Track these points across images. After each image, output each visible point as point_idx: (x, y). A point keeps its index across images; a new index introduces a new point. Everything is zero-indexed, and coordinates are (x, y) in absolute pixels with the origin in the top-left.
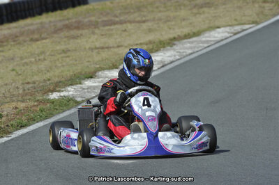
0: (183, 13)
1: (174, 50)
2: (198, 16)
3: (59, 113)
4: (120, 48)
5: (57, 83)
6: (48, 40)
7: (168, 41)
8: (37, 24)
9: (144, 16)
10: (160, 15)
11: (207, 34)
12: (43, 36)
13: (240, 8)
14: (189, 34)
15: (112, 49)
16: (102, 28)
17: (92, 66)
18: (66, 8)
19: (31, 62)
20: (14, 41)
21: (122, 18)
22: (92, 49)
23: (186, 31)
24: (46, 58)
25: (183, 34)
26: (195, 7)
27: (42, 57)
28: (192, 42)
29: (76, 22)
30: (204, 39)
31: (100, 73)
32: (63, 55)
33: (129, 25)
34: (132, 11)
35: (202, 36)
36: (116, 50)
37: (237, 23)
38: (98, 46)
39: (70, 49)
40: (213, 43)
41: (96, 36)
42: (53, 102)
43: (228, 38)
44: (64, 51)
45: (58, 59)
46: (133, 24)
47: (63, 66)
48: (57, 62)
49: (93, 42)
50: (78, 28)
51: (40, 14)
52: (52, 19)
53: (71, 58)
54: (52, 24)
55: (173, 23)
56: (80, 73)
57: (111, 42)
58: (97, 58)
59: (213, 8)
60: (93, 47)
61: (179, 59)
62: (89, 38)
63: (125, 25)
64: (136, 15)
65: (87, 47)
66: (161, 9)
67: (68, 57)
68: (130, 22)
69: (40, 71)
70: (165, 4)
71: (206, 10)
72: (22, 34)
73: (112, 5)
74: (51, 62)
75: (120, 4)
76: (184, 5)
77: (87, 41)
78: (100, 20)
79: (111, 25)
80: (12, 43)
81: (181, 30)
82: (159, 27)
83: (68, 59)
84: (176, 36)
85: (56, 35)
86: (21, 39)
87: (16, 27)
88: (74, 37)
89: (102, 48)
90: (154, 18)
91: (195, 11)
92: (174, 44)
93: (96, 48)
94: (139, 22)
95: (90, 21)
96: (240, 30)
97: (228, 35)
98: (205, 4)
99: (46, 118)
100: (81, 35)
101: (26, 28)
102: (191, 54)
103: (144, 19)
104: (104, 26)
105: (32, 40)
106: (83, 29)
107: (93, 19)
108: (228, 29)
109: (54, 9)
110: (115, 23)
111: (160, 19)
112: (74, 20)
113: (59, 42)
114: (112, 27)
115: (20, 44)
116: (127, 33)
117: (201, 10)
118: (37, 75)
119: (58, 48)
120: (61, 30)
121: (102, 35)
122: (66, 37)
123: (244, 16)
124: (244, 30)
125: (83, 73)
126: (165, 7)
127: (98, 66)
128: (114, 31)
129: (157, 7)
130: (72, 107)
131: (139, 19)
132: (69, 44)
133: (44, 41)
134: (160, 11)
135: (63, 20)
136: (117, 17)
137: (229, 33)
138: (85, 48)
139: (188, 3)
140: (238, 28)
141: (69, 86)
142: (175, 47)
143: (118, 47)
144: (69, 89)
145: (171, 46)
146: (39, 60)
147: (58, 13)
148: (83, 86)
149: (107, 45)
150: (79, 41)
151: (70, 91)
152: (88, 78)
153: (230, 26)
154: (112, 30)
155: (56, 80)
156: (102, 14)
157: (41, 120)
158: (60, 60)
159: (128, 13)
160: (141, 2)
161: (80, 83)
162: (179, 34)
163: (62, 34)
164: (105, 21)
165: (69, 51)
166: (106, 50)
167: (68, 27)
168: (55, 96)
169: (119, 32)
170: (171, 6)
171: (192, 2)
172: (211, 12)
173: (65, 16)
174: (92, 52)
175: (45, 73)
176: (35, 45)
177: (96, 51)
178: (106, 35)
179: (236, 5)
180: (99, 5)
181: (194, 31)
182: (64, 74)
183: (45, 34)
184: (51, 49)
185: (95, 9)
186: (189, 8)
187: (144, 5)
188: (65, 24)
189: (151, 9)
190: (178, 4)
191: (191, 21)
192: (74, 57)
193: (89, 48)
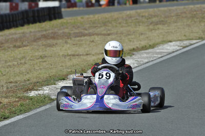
0: (141, 28)
1: (133, 59)
2: (153, 31)
3: (36, 108)
4: (88, 56)
5: (35, 83)
6: (28, 48)
7: (128, 51)
8: (19, 33)
9: (109, 30)
10: (121, 29)
11: (160, 47)
12: (24, 43)
13: (189, 26)
14: (146, 46)
15: (82, 57)
16: (73, 39)
17: (65, 70)
18: (44, 21)
19: (14, 65)
21: (91, 31)
22: (65, 56)
23: (143, 43)
24: (27, 62)
25: (141, 46)
26: (151, 23)
27: (23, 61)
28: (148, 53)
29: (52, 33)
30: (158, 51)
31: (71, 76)
32: (41, 60)
33: (96, 37)
34: (99, 25)
35: (156, 48)
36: (85, 57)
37: (186, 38)
38: (70, 54)
39: (46, 55)
40: (165, 54)
41: (68, 46)
42: (31, 99)
43: (178, 50)
44: (41, 57)
46: (99, 37)
47: (41, 69)
48: (36, 66)
49: (66, 50)
50: (53, 38)
51: (22, 25)
52: (32, 30)
53: (47, 62)
54: (32, 34)
55: (133, 37)
56: (55, 76)
57: (81, 50)
58: (69, 64)
59: (166, 26)
60: (66, 54)
61: (137, 67)
62: (63, 46)
63: (92, 37)
64: (102, 29)
65: (61, 54)
66: (124, 25)
67: (45, 61)
68: (98, 35)
69: (21, 73)
70: (126, 20)
71: (160, 26)
72: (7, 41)
73: (82, 20)
74: (30, 65)
75: (90, 19)
76: (143, 22)
77: (61, 49)
78: (72, 32)
79: (81, 36)
81: (139, 42)
82: (121, 39)
83: (44, 64)
84: (135, 48)
85: (35, 43)
86: (6, 45)
87: (2, 36)
88: (50, 46)
89: (74, 55)
90: (117, 32)
91: (151, 27)
92: (133, 54)
93: (68, 55)
94: (104, 35)
95: (63, 33)
96: (188, 44)
97: (178, 48)
98: (160, 21)
99: (25, 112)
100: (56, 44)
101: (11, 37)
102: (147, 62)
103: (109, 32)
104: (75, 37)
105: (15, 46)
106: (58, 39)
107: (66, 31)
108: (178, 43)
109: (34, 22)
110: (85, 35)
111: (122, 33)
112: (50, 31)
113: (38, 50)
114: (82, 38)
115: (4, 49)
116: (94, 44)
117: (156, 27)
118: (19, 76)
119: (37, 54)
120: (39, 39)
122: (43, 45)
123: (192, 32)
124: (191, 45)
125: (57, 75)
126: (127, 23)
127: (70, 70)
128: (83, 42)
129: (120, 23)
130: (47, 104)
131: (105, 32)
132: (46, 51)
133: (25, 48)
134: (122, 27)
135: (42, 31)
136: (86, 30)
137: (179, 46)
138: (59, 55)
139: (146, 20)
140: (186, 43)
141: (45, 86)
142: (133, 56)
143: (87, 55)
144: (45, 88)
145: (131, 56)
146: (21, 63)
147: (38, 24)
148: (57, 86)
149: (77, 53)
150: (55, 49)
151: (46, 90)
152: (61, 80)
153: (180, 40)
154: (82, 40)
155: (35, 80)
156: (74, 27)
157: (21, 114)
158: (38, 64)
159: (95, 27)
160: (106, 18)
161: (55, 84)
162: (138, 46)
163: (40, 43)
164: (77, 33)
165: (46, 57)
166: (77, 57)
167: (45, 37)
168: (32, 94)
169: (88, 43)
170: (131, 22)
171: (149, 20)
172: (165, 28)
173: (43, 28)
174: (65, 58)
175: (26, 75)
176: (17, 51)
177: (68, 57)
178: (77, 44)
179: (185, 23)
180: (72, 19)
181: (150, 44)
182: (41, 76)
183: (26, 42)
184: (31, 55)
185: (68, 23)
186: (146, 24)
187: (109, 21)
188: (42, 34)
189: (115, 24)
190: (137, 21)
191: (147, 36)
192: (50, 62)
193: (63, 55)
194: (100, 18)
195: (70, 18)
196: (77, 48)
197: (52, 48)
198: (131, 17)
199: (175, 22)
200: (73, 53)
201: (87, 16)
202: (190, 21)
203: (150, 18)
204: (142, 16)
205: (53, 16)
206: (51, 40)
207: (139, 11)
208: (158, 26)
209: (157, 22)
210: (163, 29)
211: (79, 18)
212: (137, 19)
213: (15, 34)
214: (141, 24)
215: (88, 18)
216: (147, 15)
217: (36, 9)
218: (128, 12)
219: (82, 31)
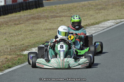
0: (91, 12)
2: (98, 14)
5: (27, 46)
6: (23, 25)
8: (18, 16)
9: (72, 14)
10: (79, 13)
11: (103, 24)
12: (21, 22)
13: (120, 10)
14: (94, 23)
15: (55, 30)
16: (50, 19)
17: (45, 38)
18: (33, 8)
19: (14, 35)
20: (6, 25)
21: (61, 14)
22: (45, 30)
23: (92, 21)
24: (22, 33)
25: (91, 23)
26: (97, 9)
27: (20, 33)
28: (95, 27)
29: (37, 16)
30: (101, 26)
32: (31, 32)
33: (64, 18)
34: (66, 11)
35: (100, 24)
37: (118, 18)
38: (48, 28)
39: (34, 29)
40: (105, 28)
41: (47, 23)
42: (25, 56)
43: (113, 25)
44: (31, 30)
45: (28, 34)
46: (66, 18)
47: (31, 37)
48: (28, 36)
49: (46, 26)
50: (38, 19)
51: (20, 11)
52: (26, 14)
53: (35, 34)
54: (25, 16)
55: (86, 17)
56: (39, 42)
57: (55, 26)
58: (47, 34)
59: (106, 11)
60: (46, 28)
62: (44, 24)
63: (62, 18)
64: (68, 13)
65: (43, 28)
66: (80, 10)
67: (33, 33)
68: (65, 16)
69: (19, 40)
70: (82, 8)
71: (103, 11)
72: (10, 21)
73: (55, 8)
74: (24, 35)
75: (60, 7)
76: (92, 9)
77: (43, 25)
78: (49, 15)
79: (55, 18)
80: (5, 26)
81: (90, 21)
83: (33, 34)
84: (87, 24)
85: (27, 22)
86: (10, 23)
87: (7, 18)
88: (36, 23)
89: (50, 29)
91: (97, 11)
92: (86, 28)
93: (47, 29)
94: (69, 16)
95: (44, 15)
96: (119, 22)
97: (113, 24)
98: (102, 8)
100: (40, 22)
101: (13, 18)
102: (95, 33)
104: (51, 18)
105: (15, 24)
106: (41, 19)
107: (46, 14)
108: (113, 21)
109: (27, 9)
110: (57, 17)
112: (36, 15)
113: (29, 26)
114: (56, 19)
115: (9, 26)
116: (63, 22)
117: (100, 11)
118: (17, 42)
119: (28, 29)
120: (30, 19)
121: (50, 23)
122: (32, 23)
123: (122, 14)
124: (121, 22)
125: (41, 41)
126: (82, 9)
127: (48, 38)
128: (56, 21)
129: (78, 9)
131: (69, 15)
132: (34, 27)
133: (21, 25)
134: (80, 11)
135: (31, 14)
136: (58, 14)
137: (114, 23)
138: (42, 29)
139: (94, 7)
141: (33, 48)
144: (33, 49)
146: (19, 34)
147: (29, 11)
149: (52, 28)
150: (39, 25)
153: (115, 19)
155: (27, 44)
156: (50, 12)
157: (19, 65)
158: (29, 35)
159: (63, 12)
160: (70, 6)
162: (89, 23)
163: (30, 22)
164: (53, 16)
165: (34, 30)
166: (52, 30)
167: (33, 18)
168: (26, 52)
169: (59, 21)
170: (85, 9)
171: (96, 7)
172: (105, 12)
173: (32, 13)
174: (45, 31)
175: (21, 41)
176: (16, 27)
177: (47, 30)
178: (52, 22)
179: (118, 9)
180: (49, 7)
181: (96, 22)
182: (31, 42)
183: (22, 21)
184: (24, 29)
185: (47, 10)
186: (94, 10)
187: (71, 8)
188: (32, 16)
189: (75, 10)
190: (89, 8)
191: (95, 17)
192: (36, 33)
193: (44, 29)
194: (66, 6)
195: (49, 6)
196: (52, 25)
197: (38, 25)
198: (85, 6)
199: (112, 8)
200: (50, 28)
201: (58, 5)
202: (121, 7)
203: (96, 6)
204: (92, 5)
205: (38, 5)
206: (37, 20)
207: (90, 2)
208: (101, 11)
209: (101, 8)
210: (104, 13)
211: (54, 6)
212: (88, 7)
213: (15, 16)
214: (91, 10)
215: (59, 7)
216: (94, 4)
217: (28, 1)
218: (83, 3)
219: (56, 14)
